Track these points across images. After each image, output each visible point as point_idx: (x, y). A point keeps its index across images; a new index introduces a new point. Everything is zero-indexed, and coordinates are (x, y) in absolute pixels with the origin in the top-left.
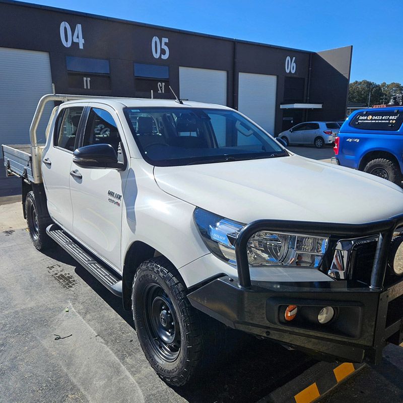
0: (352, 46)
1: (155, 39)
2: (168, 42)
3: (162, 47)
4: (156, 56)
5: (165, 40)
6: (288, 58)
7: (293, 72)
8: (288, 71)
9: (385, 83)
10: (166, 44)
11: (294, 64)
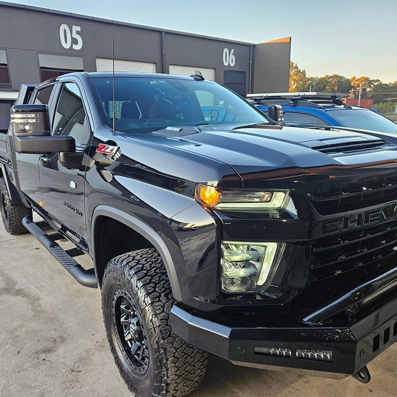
0: (290, 38)
1: (64, 27)
2: (80, 30)
3: (73, 37)
4: (67, 46)
5: (76, 28)
6: (226, 50)
7: (232, 65)
8: (226, 64)
9: (355, 77)
10: (78, 32)
11: (233, 56)
